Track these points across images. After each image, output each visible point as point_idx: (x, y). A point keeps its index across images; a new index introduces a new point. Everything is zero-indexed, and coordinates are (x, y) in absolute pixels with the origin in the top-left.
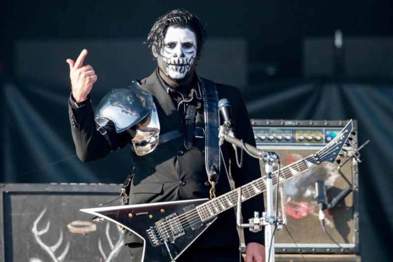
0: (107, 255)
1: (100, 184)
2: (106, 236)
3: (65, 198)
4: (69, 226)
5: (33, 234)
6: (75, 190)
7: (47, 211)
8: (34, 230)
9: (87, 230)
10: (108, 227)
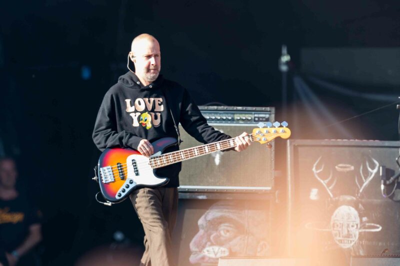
0: (361, 186)
1: (356, 140)
2: (360, 174)
3: (334, 149)
4: (336, 167)
5: (313, 172)
6: (341, 144)
7: (322, 158)
8: (314, 169)
9: (348, 169)
10: (361, 168)
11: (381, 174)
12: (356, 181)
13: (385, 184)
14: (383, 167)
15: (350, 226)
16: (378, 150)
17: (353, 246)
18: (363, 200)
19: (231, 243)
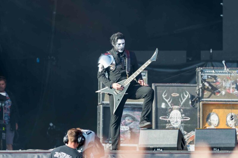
0: (182, 102)
1: (180, 84)
2: (181, 97)
3: (171, 87)
4: (172, 95)
5: (163, 97)
6: (174, 85)
7: (166, 91)
8: (163, 95)
9: (176, 95)
10: (182, 95)
11: (190, 97)
12: (180, 100)
13: (191, 101)
14: (191, 94)
15: (178, 118)
16: (188, 87)
17: (179, 126)
18: (183, 108)
19: (130, 125)
